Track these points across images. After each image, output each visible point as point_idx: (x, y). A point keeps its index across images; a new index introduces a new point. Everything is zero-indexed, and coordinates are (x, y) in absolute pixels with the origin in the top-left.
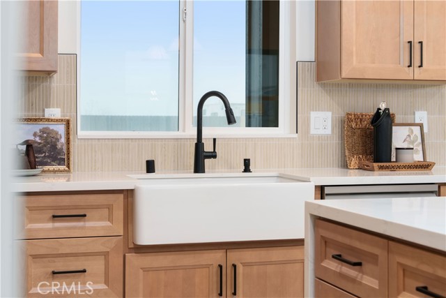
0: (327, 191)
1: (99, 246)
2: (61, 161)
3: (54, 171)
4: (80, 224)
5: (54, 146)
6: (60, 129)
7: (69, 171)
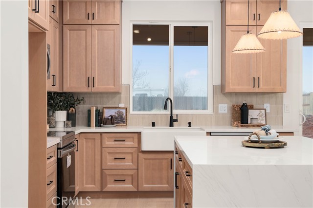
0: (212, 134)
1: (129, 150)
2: (124, 122)
3: (122, 126)
4: (124, 143)
5: (122, 117)
6: (124, 111)
7: (126, 126)
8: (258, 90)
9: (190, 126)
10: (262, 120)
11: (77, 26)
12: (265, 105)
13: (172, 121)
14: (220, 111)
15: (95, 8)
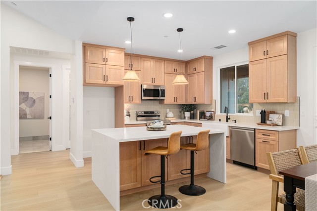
8: (267, 101)
9: (235, 122)
10: (280, 121)
11: (191, 74)
12: (286, 111)
13: (228, 119)
14: (257, 115)
15: (196, 65)
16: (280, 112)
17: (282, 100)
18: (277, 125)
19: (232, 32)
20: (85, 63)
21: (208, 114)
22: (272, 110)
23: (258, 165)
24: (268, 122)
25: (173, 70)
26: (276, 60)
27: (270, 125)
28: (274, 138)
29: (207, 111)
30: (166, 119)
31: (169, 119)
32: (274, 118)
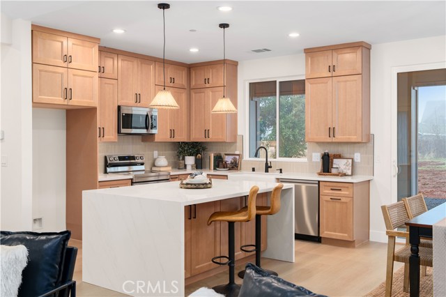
5: (236, 162)
6: (238, 157)
8: (334, 140)
9: (281, 172)
10: (349, 169)
11: (199, 89)
12: (356, 154)
13: (267, 168)
14: (313, 160)
15: (210, 74)
16: (348, 156)
17: (354, 138)
18: (345, 175)
19: (294, 35)
20: (33, 63)
21: (229, 159)
22: (336, 153)
23: (325, 233)
24: (334, 171)
25: (169, 80)
26: (346, 81)
27: (338, 175)
28: (347, 193)
29: (226, 155)
30: (154, 169)
31: (162, 169)
32: (339, 164)
